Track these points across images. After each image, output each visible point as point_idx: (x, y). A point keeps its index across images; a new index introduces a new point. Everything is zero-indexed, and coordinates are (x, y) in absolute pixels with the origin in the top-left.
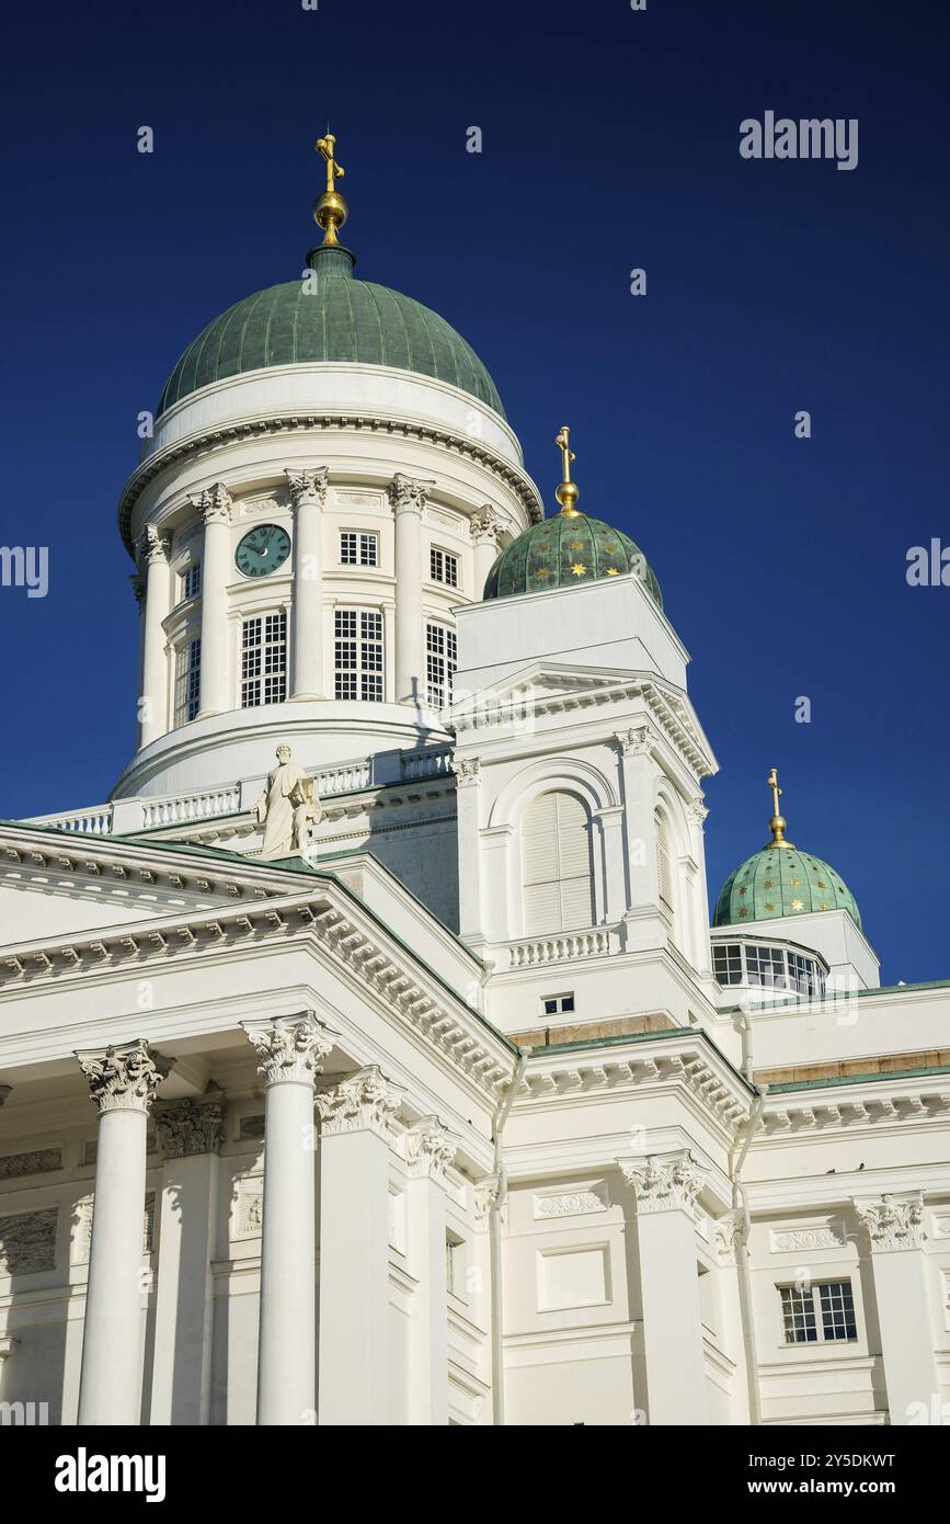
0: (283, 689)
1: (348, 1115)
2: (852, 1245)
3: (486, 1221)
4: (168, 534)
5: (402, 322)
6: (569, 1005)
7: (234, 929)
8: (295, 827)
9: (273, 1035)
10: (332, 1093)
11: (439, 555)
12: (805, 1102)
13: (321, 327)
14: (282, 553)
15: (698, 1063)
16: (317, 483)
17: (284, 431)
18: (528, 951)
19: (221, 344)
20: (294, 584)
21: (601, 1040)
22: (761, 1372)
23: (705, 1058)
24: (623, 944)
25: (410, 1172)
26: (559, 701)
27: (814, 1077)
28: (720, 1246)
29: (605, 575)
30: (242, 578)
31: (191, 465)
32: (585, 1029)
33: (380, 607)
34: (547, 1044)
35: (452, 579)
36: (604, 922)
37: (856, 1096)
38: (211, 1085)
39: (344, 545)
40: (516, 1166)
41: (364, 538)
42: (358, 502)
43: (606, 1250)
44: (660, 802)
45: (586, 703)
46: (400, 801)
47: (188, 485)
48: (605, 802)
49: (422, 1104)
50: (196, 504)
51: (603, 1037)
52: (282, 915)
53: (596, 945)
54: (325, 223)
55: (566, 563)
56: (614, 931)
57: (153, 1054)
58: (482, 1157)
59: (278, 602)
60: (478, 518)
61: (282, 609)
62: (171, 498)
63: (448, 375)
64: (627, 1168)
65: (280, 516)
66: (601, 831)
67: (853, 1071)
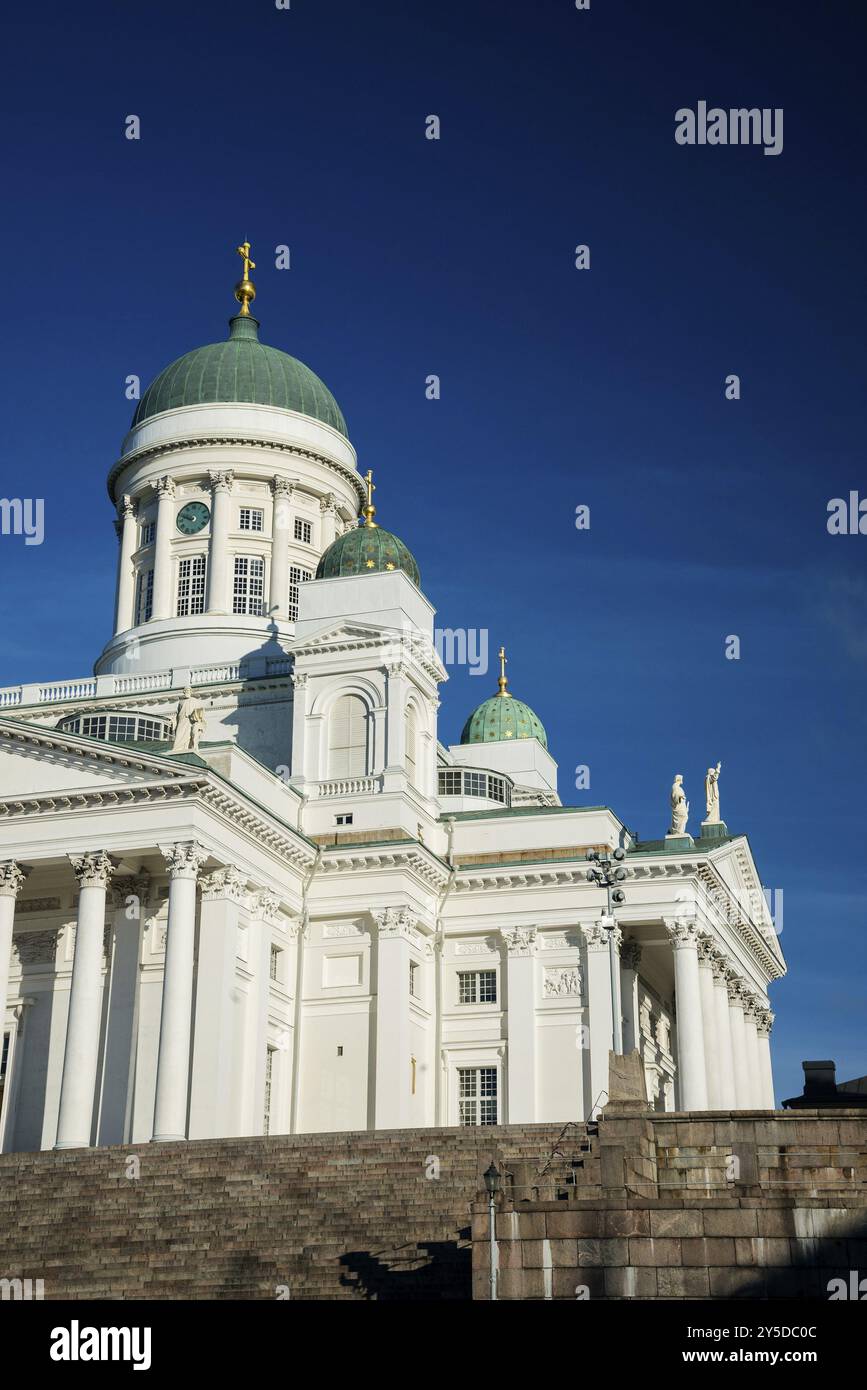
0: (202, 605)
1: (216, 891)
2: (498, 952)
3: (296, 938)
4: (136, 501)
5: (284, 377)
6: (349, 820)
7: (154, 793)
8: (192, 735)
9: (175, 852)
10: (208, 877)
11: (300, 523)
12: (479, 875)
13: (233, 378)
14: (205, 521)
15: (417, 858)
16: (227, 479)
17: (208, 445)
18: (329, 788)
19: (173, 385)
20: (211, 541)
21: (364, 843)
22: (444, 1018)
23: (420, 853)
24: (381, 787)
25: (252, 916)
26: (355, 643)
27: (486, 861)
28: (428, 951)
29: (386, 569)
30: (181, 535)
31: (150, 462)
32: (357, 835)
33: (263, 557)
34: (336, 843)
35: (307, 539)
36: (372, 774)
37: (506, 873)
38: (143, 869)
39: (242, 517)
40: (315, 910)
41: (254, 513)
42: (252, 490)
43: (361, 957)
44: (411, 701)
45: (369, 645)
46: (265, 688)
47: (150, 474)
48: (377, 705)
49: (259, 880)
50: (153, 487)
51: (367, 841)
52: (182, 786)
53: (367, 787)
54: (242, 299)
55: (363, 560)
56: (377, 779)
57: (110, 856)
58: (296, 905)
59: (201, 551)
60: (326, 500)
61: (203, 555)
62: (139, 480)
63: (310, 411)
64: (375, 914)
65: (204, 497)
66: (374, 720)
67: (507, 859)
